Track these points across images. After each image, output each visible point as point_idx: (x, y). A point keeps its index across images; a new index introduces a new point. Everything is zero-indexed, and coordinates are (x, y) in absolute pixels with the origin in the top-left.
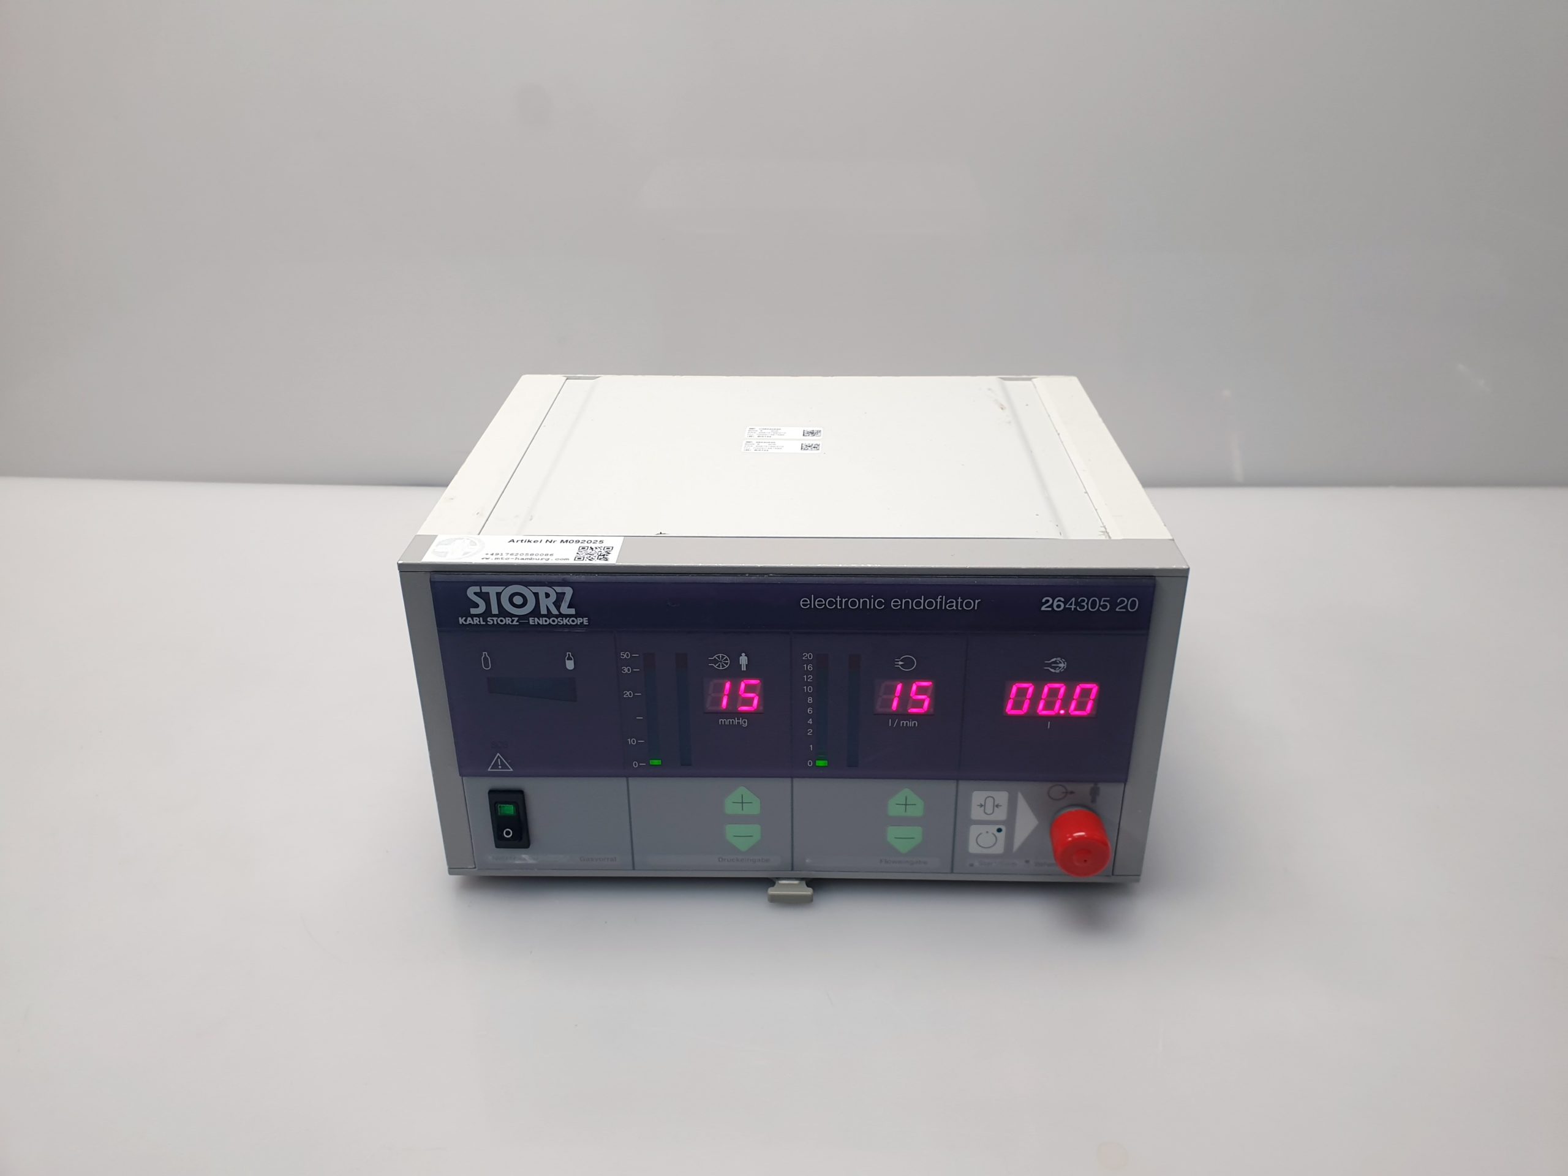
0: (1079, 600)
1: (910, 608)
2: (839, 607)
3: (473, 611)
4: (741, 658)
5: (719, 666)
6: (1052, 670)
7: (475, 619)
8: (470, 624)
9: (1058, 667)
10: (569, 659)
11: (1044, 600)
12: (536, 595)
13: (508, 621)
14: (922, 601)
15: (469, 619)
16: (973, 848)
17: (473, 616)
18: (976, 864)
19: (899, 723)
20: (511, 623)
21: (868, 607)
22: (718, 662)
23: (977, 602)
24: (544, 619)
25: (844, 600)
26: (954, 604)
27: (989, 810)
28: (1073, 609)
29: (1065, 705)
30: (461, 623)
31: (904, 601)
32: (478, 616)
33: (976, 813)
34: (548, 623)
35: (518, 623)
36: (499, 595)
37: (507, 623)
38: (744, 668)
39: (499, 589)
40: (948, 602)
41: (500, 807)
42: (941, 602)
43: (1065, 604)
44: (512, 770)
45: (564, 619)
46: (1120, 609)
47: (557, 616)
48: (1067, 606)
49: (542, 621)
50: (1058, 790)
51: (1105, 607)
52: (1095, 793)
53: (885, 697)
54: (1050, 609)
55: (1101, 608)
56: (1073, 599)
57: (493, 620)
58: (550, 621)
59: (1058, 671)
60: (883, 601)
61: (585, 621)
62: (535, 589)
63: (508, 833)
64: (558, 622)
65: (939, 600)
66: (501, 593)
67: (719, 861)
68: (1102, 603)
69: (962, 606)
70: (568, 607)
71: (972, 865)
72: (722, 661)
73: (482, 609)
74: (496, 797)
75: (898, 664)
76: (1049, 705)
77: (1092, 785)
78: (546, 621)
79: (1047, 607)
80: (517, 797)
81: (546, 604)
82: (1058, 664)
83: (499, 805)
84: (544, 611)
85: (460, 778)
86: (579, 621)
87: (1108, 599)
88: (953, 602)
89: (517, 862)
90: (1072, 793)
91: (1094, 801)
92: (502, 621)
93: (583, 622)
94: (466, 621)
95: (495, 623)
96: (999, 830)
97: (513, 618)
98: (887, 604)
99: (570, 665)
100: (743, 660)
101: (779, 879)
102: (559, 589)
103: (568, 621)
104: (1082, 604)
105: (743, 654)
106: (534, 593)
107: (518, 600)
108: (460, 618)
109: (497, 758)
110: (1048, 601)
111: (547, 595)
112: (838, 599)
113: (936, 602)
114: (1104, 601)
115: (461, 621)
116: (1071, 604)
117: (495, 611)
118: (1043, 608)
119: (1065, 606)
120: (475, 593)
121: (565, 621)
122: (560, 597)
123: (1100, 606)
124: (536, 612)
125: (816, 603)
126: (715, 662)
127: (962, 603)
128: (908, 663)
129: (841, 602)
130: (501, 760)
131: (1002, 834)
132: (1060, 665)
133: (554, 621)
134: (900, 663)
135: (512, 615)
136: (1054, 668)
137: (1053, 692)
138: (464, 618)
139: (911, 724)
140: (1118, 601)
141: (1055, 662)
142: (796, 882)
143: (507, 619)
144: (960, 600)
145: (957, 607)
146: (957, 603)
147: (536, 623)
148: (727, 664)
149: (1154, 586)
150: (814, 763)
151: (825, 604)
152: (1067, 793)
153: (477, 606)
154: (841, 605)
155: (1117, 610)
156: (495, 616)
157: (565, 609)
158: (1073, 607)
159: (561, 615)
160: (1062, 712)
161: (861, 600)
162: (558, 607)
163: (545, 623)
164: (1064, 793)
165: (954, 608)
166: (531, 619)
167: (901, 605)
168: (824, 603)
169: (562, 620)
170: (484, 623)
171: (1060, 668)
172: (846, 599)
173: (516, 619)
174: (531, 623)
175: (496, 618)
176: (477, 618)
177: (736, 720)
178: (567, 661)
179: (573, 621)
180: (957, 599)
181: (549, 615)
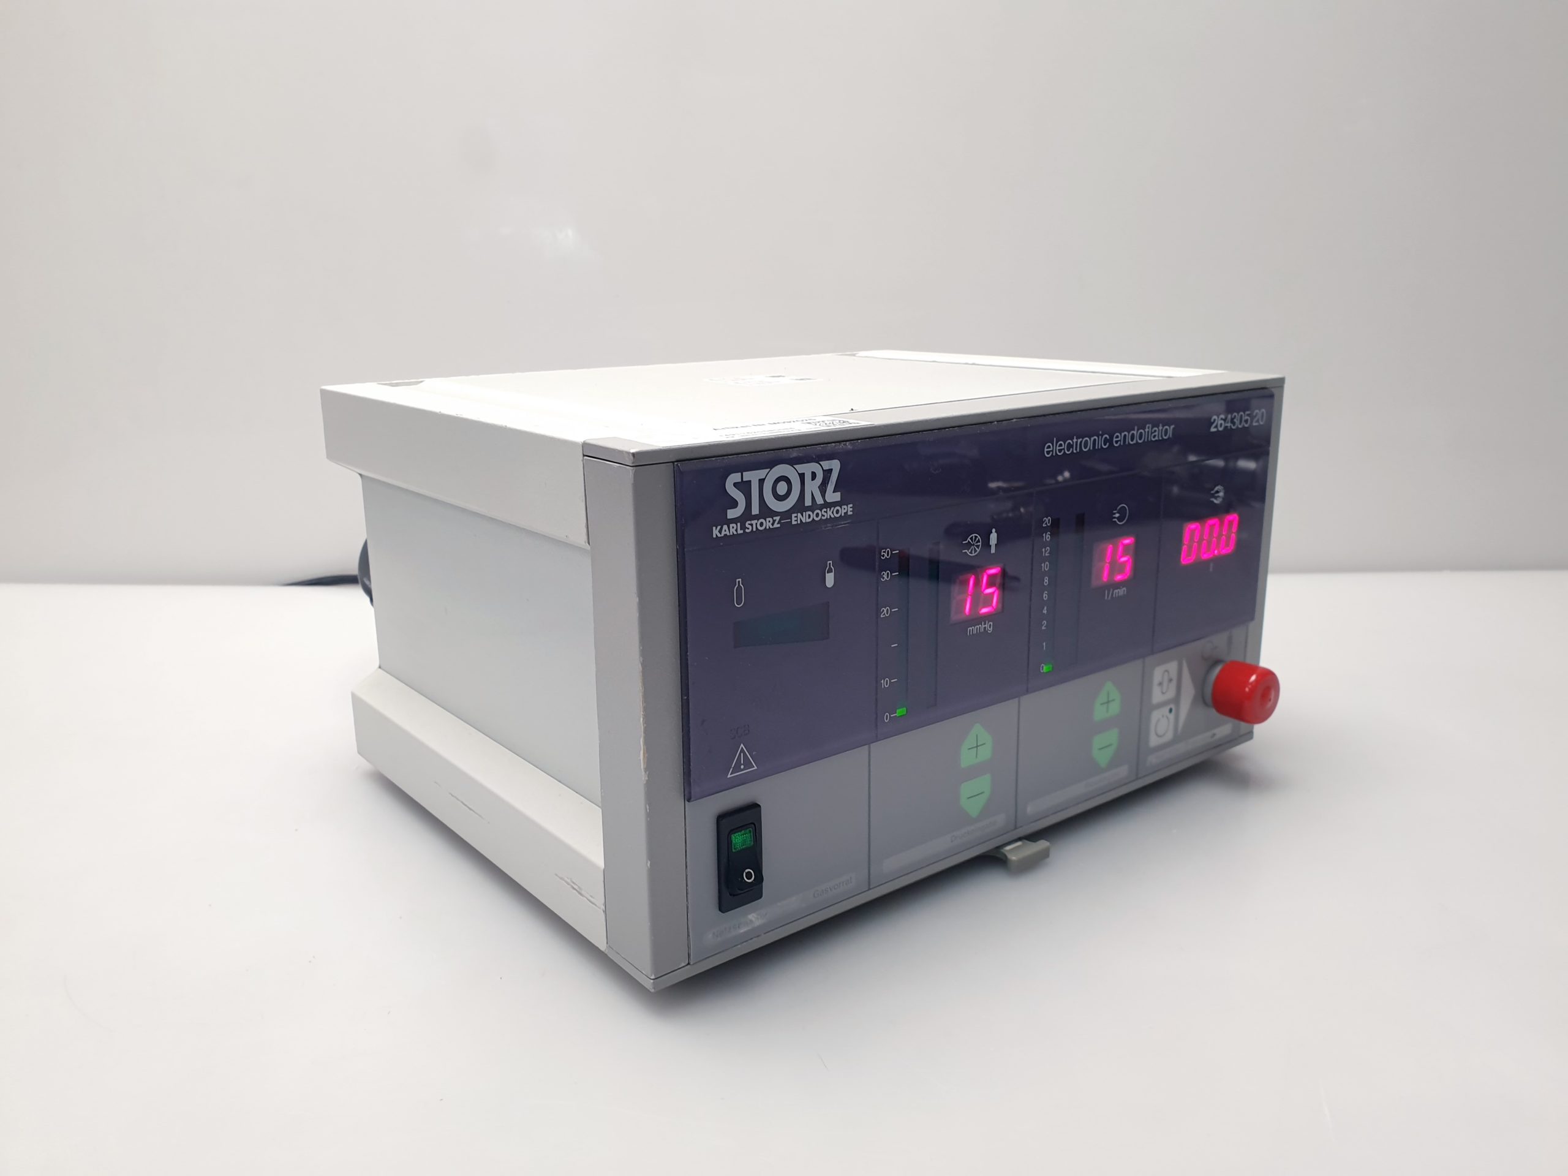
0: (1233, 417)
1: (1127, 443)
2: (1075, 451)
3: (732, 514)
4: (991, 535)
5: (971, 552)
6: (1214, 502)
7: (731, 525)
8: (726, 535)
9: (1218, 496)
10: (830, 571)
12: (802, 476)
13: (768, 523)
14: (1135, 434)
15: (725, 527)
16: (1153, 740)
17: (729, 522)
18: (1154, 760)
19: (1113, 594)
20: (772, 527)
21: (1096, 448)
22: (970, 545)
23: (1172, 427)
24: (808, 513)
25: (1079, 440)
26: (1156, 433)
27: (1164, 687)
28: (1228, 428)
29: (1218, 543)
30: (714, 536)
31: (1122, 434)
32: (734, 521)
33: (1156, 695)
34: (810, 519)
35: (779, 525)
36: (761, 483)
37: (768, 528)
38: (991, 551)
39: (762, 473)
40: (1152, 431)
41: (732, 838)
42: (1148, 432)
43: (1225, 422)
44: (754, 768)
45: (828, 509)
47: (821, 507)
48: (1226, 424)
49: (805, 518)
51: (1247, 421)
52: (1230, 641)
53: (1097, 566)
54: (1215, 430)
55: (1244, 424)
57: (752, 525)
58: (813, 516)
59: (1220, 501)
60: (1108, 438)
61: (850, 509)
62: (801, 468)
64: (822, 516)
65: (1147, 430)
66: (764, 479)
67: (949, 841)
68: (1245, 418)
69: (1162, 436)
70: (834, 491)
71: (1150, 763)
72: (974, 545)
73: (741, 508)
74: (725, 824)
75: (1115, 517)
76: (1208, 547)
78: (809, 516)
79: (1213, 428)
80: (751, 816)
81: (812, 489)
83: (733, 835)
84: (808, 502)
85: (682, 804)
86: (844, 510)
87: (1249, 412)
88: (1156, 431)
90: (1216, 647)
92: (760, 525)
93: (847, 512)
94: (720, 532)
95: (754, 529)
96: (1171, 711)
97: (774, 518)
98: (1110, 441)
99: (830, 580)
100: (993, 538)
101: (1007, 844)
102: (826, 465)
103: (833, 513)
104: (1235, 420)
105: (994, 530)
106: (799, 474)
107: (782, 488)
108: (714, 528)
109: (740, 754)
110: (1214, 420)
111: (813, 476)
112: (1075, 441)
113: (1145, 433)
114: (1247, 415)
115: (715, 532)
116: (1228, 422)
117: (755, 510)
118: (1211, 430)
121: (830, 513)
122: (827, 476)
123: (1244, 421)
124: (800, 507)
125: (1057, 448)
127: (1162, 430)
128: (1122, 514)
129: (1077, 442)
130: (745, 754)
131: (1172, 716)
132: (1220, 494)
133: (817, 515)
134: (1117, 515)
135: (774, 514)
136: (1216, 498)
137: (1212, 530)
139: (1116, 595)
140: (1254, 414)
141: (1218, 492)
142: (1019, 843)
143: (768, 519)
144: (1161, 428)
145: (1158, 436)
146: (1159, 430)
147: (799, 522)
148: (978, 547)
150: (1041, 670)
151: (1064, 449)
153: (734, 504)
154: (1076, 449)
155: (1254, 424)
156: (757, 517)
157: (833, 496)
158: (1229, 425)
159: (827, 505)
161: (1090, 440)
162: (823, 493)
163: (808, 520)
164: (1213, 649)
165: (1157, 438)
166: (794, 515)
167: (1121, 440)
168: (1063, 447)
169: (826, 512)
170: (742, 532)
171: (1220, 497)
172: (1081, 439)
173: (777, 518)
174: (794, 523)
175: (756, 521)
176: (734, 525)
177: (983, 626)
178: (827, 575)
179: (837, 512)
180: (1158, 427)
181: (814, 507)
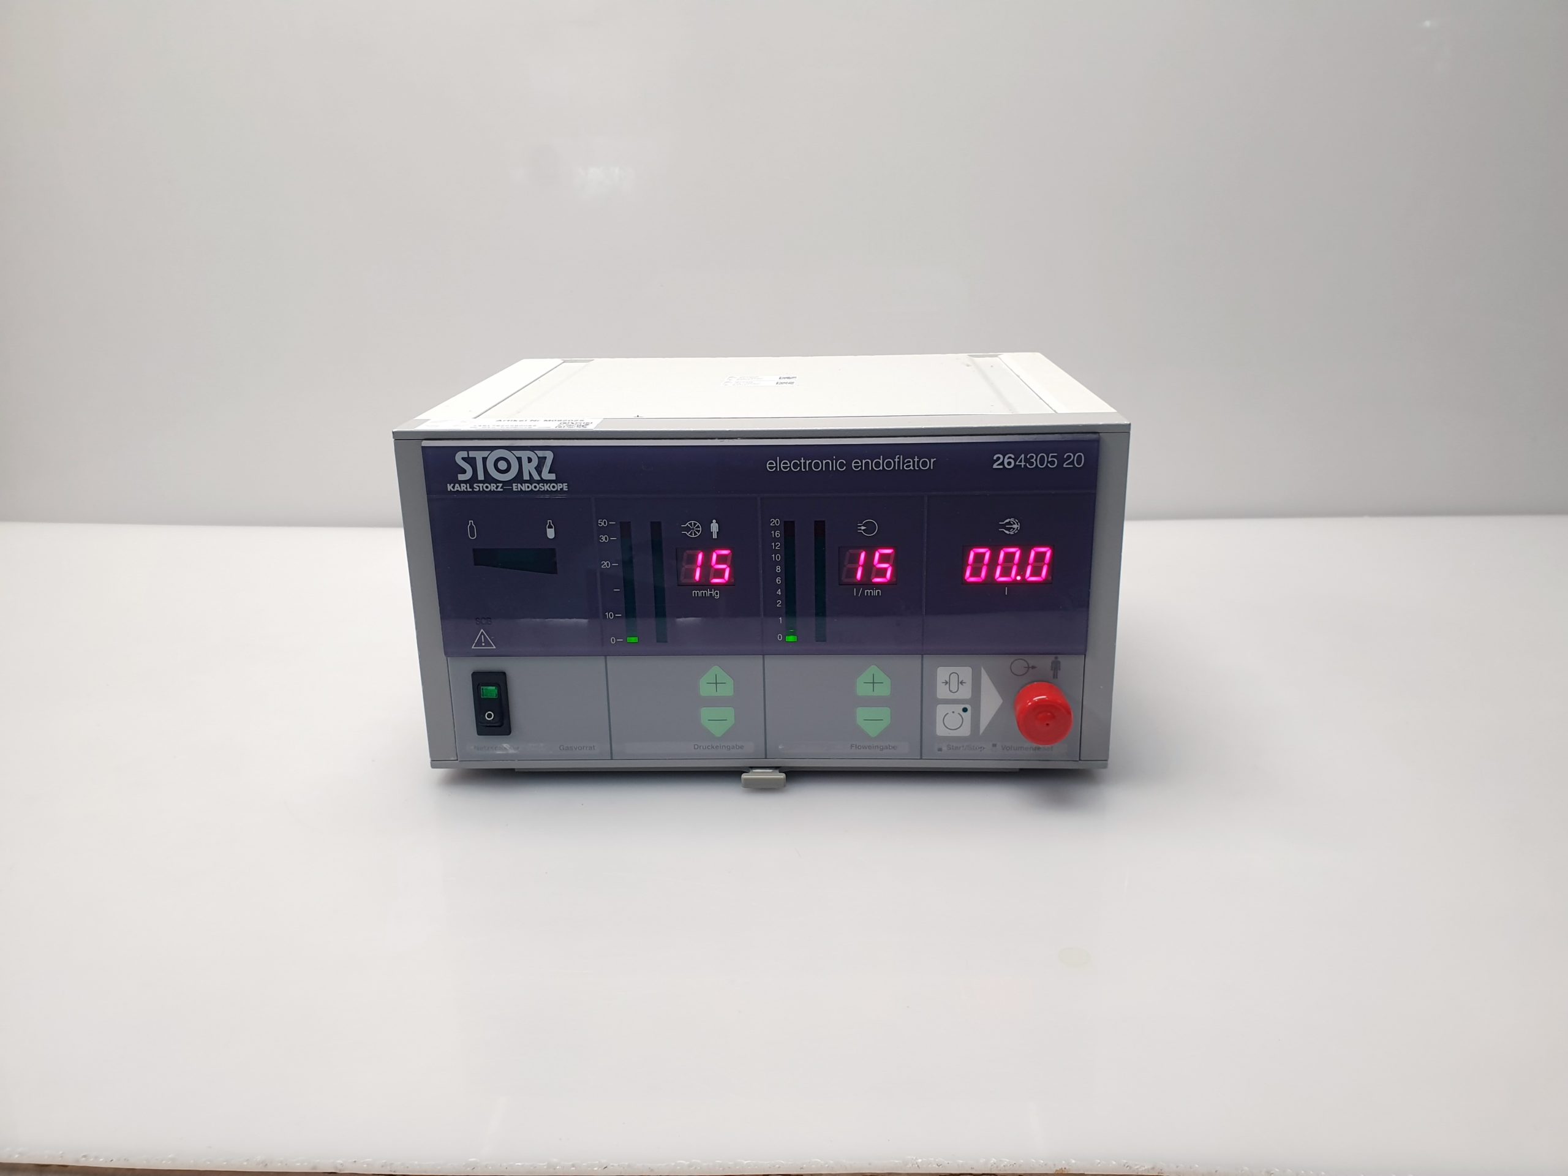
0: (1028, 457)
1: (870, 469)
2: (803, 470)
3: (461, 477)
4: (712, 525)
5: (691, 534)
6: (1007, 532)
7: (462, 485)
8: (457, 490)
9: (1012, 528)
10: (550, 527)
11: (995, 458)
12: (519, 459)
13: (492, 487)
14: (881, 462)
15: (457, 485)
16: (941, 731)
17: (460, 482)
18: (945, 748)
19: (863, 592)
20: (495, 490)
21: (831, 469)
22: (691, 529)
23: (932, 460)
24: (527, 485)
25: (808, 462)
26: (911, 463)
27: (954, 688)
28: (1023, 467)
29: (1021, 571)
30: (449, 490)
31: (864, 461)
32: (465, 482)
33: (942, 692)
34: (530, 489)
35: (502, 490)
36: (485, 459)
37: (492, 490)
38: (715, 536)
39: (485, 454)
40: (905, 461)
41: (483, 689)
42: (899, 462)
43: (1015, 460)
44: (495, 647)
45: (545, 484)
46: (1066, 465)
47: (538, 482)
48: (1017, 463)
49: (524, 487)
50: (1019, 664)
51: (1052, 463)
52: (1056, 667)
53: (850, 566)
54: (1001, 467)
55: (1049, 464)
56: (1023, 456)
57: (479, 487)
58: (532, 487)
59: (1012, 533)
60: (845, 462)
61: (565, 487)
62: (518, 453)
63: (490, 716)
64: (540, 488)
65: (897, 460)
66: (487, 458)
67: (695, 748)
68: (1050, 460)
69: (918, 466)
70: (549, 473)
71: (940, 750)
72: (693, 529)
73: (468, 475)
74: (480, 679)
75: (860, 529)
76: (1006, 572)
77: (1051, 658)
78: (528, 487)
79: (998, 465)
80: (500, 679)
81: (529, 469)
82: (1012, 525)
83: (482, 687)
84: (526, 477)
85: (445, 658)
86: (559, 487)
87: (1056, 454)
88: (910, 462)
89: (498, 752)
90: (1033, 667)
91: (1055, 676)
92: (487, 487)
93: (563, 488)
94: (453, 487)
95: (481, 489)
96: (965, 710)
97: (498, 484)
98: (849, 465)
99: (551, 533)
100: (714, 527)
101: (752, 768)
102: (541, 453)
103: (549, 487)
104: (1031, 460)
105: (714, 521)
106: (517, 458)
107: (502, 465)
108: (448, 485)
109: (481, 636)
110: (999, 458)
111: (530, 460)
112: (802, 461)
113: (894, 462)
114: (1052, 457)
115: (450, 487)
116: (1021, 461)
117: (481, 477)
118: (995, 466)
119: (1015, 463)
120: (463, 459)
121: (546, 487)
122: (542, 460)
123: (1048, 462)
124: (519, 478)
125: (782, 465)
126: (688, 529)
127: (918, 462)
128: (870, 528)
129: (805, 463)
130: (485, 636)
131: (968, 714)
132: (1014, 526)
133: (535, 487)
134: (863, 528)
135: (497, 481)
136: (1008, 529)
137: (1009, 557)
138: (452, 485)
139: (875, 593)
140: (1065, 457)
141: (1009, 523)
142: (771, 771)
143: (492, 485)
144: (916, 460)
145: (914, 467)
146: (914, 462)
147: (519, 490)
148: (698, 531)
149: (1098, 441)
150: (784, 638)
151: (790, 467)
152: (1029, 667)
153: (464, 471)
154: (805, 468)
155: (1065, 466)
156: (481, 482)
157: (546, 475)
158: (1023, 464)
159: (543, 481)
160: (1019, 578)
161: (824, 462)
162: (540, 473)
163: (527, 490)
164: (1026, 667)
165: (911, 468)
166: (514, 485)
167: (862, 466)
168: (789, 465)
169: (544, 486)
170: (471, 490)
171: (1014, 529)
172: (810, 461)
173: (501, 485)
174: (514, 490)
175: (482, 485)
176: (465, 485)
177: (709, 592)
178: (548, 530)
179: (554, 487)
180: (913, 459)
181: (531, 481)
